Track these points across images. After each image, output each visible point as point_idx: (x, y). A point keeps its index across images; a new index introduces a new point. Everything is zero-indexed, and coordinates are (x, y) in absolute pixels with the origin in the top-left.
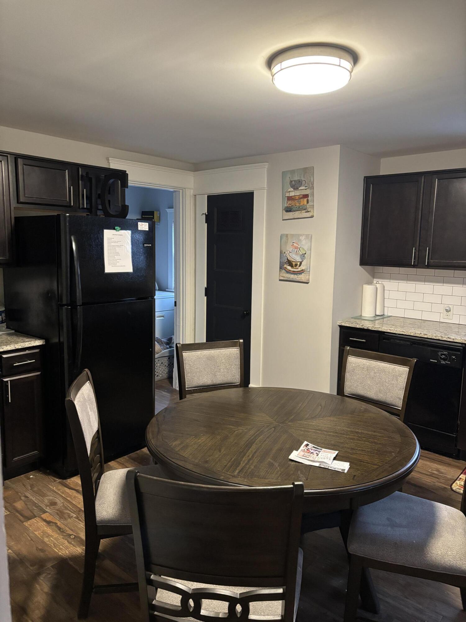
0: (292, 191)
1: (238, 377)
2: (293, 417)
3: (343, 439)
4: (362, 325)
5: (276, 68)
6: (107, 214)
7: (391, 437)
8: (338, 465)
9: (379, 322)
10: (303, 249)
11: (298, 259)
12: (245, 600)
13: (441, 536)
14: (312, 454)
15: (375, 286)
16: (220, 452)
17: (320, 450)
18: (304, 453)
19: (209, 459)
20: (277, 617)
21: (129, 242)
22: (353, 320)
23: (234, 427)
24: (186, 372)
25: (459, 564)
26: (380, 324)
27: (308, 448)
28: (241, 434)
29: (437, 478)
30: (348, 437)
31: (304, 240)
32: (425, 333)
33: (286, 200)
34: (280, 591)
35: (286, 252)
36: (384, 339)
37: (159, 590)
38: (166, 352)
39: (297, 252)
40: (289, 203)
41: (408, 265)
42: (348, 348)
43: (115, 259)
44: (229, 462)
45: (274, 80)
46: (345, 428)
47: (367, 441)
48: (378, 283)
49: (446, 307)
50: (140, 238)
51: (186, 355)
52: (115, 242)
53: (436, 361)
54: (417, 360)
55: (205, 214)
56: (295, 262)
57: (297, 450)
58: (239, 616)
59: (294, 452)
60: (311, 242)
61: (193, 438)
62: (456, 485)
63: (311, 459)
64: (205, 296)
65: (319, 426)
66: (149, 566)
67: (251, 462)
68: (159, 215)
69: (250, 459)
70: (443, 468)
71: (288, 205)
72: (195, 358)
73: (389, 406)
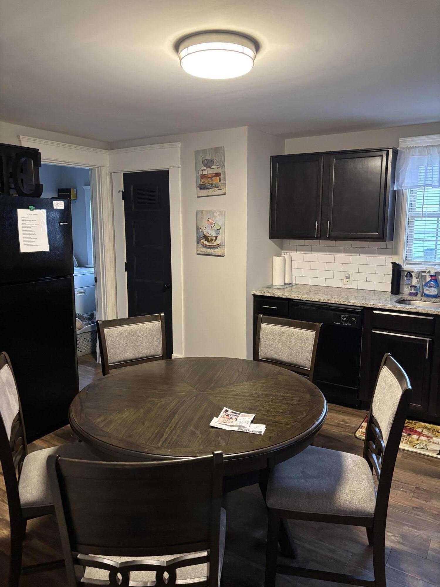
0: (205, 170)
1: (161, 349)
2: (213, 384)
3: (259, 403)
4: (273, 293)
5: (183, 52)
6: (21, 194)
7: (302, 397)
8: (255, 427)
9: (288, 290)
10: (218, 225)
11: (214, 234)
12: (172, 568)
13: (348, 483)
14: (231, 419)
15: (283, 257)
16: (144, 425)
17: (239, 415)
18: (224, 418)
19: (133, 433)
20: (203, 579)
21: (44, 221)
22: (265, 289)
23: (157, 399)
24: (108, 348)
25: (364, 507)
26: (289, 292)
27: (227, 414)
28: (164, 405)
29: (343, 428)
30: (263, 400)
31: (218, 216)
32: (329, 299)
33: (200, 178)
34: (205, 554)
35: (202, 228)
36: (293, 305)
37: (87, 567)
38: (88, 327)
39: (212, 228)
40: (202, 181)
41: (312, 238)
42: (262, 316)
43: (31, 238)
44: (153, 434)
45: (181, 64)
46: (260, 392)
47: (281, 403)
48: (286, 254)
49: (346, 274)
50: (57, 216)
51: (107, 331)
52: (30, 221)
53: (339, 324)
54: (322, 324)
55: (122, 191)
56: (211, 237)
57: (217, 417)
58: (166, 582)
59: (215, 418)
60: (225, 218)
61: (116, 414)
62: (359, 433)
63: (230, 424)
64: (126, 271)
65: (237, 391)
66: (75, 546)
67: (174, 432)
68: (76, 192)
69: (173, 430)
70: (347, 418)
71: (201, 183)
72: (117, 333)
73: (299, 368)
